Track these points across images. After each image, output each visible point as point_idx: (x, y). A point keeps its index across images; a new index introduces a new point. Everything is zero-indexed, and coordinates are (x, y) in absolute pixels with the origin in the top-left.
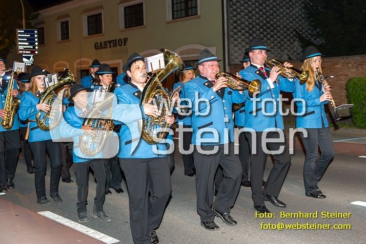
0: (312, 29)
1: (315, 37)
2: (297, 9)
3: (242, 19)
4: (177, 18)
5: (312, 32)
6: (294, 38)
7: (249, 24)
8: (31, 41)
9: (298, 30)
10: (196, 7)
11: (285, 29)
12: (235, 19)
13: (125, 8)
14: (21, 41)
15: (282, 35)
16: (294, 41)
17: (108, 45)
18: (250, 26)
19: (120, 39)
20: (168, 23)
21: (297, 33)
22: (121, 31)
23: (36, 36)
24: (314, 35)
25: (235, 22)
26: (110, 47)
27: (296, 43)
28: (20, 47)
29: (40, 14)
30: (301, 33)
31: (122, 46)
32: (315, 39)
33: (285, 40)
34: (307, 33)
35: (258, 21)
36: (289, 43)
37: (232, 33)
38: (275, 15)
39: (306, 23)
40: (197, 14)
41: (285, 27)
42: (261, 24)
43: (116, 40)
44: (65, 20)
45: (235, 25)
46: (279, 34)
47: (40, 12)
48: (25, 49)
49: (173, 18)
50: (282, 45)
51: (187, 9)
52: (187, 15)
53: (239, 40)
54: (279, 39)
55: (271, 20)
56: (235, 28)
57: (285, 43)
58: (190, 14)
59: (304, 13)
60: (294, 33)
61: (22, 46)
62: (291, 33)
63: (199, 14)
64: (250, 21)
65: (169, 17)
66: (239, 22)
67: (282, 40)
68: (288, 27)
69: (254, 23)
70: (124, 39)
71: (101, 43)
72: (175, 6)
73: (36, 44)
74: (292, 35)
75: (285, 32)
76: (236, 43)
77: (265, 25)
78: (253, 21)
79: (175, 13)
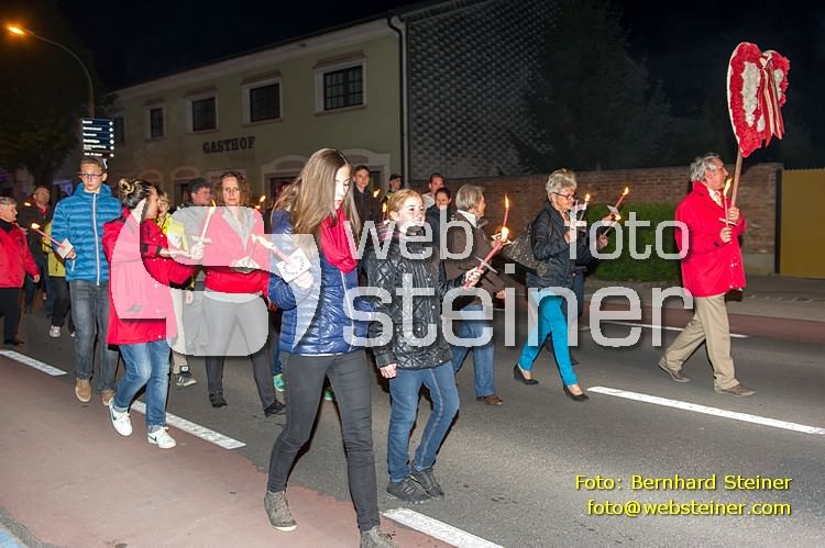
0: (534, 129)
1: (539, 142)
2: (512, 100)
3: (431, 113)
4: (332, 108)
5: (535, 134)
6: (508, 142)
7: (441, 120)
8: (102, 137)
9: (513, 131)
10: (361, 92)
11: (494, 129)
12: (419, 111)
13: (251, 91)
14: (87, 138)
15: (489, 137)
16: (508, 146)
17: (225, 147)
18: (443, 123)
19: (243, 139)
20: (318, 115)
21: (512, 135)
22: (245, 126)
23: (111, 130)
24: (538, 139)
25: (420, 116)
26: (228, 149)
27: (511, 151)
28: (86, 147)
29: (116, 96)
30: (518, 135)
31: (247, 149)
32: (539, 145)
33: (494, 145)
34: (527, 136)
35: (453, 116)
36: (499, 150)
37: (415, 133)
38: (479, 107)
39: (526, 121)
40: (362, 103)
41: (494, 126)
42: (459, 121)
43: (236, 140)
44: (157, 106)
45: (420, 120)
46: (485, 136)
47: (118, 92)
48: (94, 150)
49: (326, 109)
50: (489, 153)
51: (347, 94)
52: (347, 104)
53: (426, 144)
54: (485, 145)
55: (474, 115)
56: (420, 125)
57: (494, 150)
58: (351, 102)
59: (522, 106)
60: (508, 134)
61: (90, 144)
62: (504, 135)
63: (365, 102)
64: (443, 115)
65: (320, 106)
66: (426, 117)
67: (490, 146)
68: (499, 126)
69: (448, 120)
70: (250, 138)
71: (213, 143)
72: (329, 89)
73: (112, 142)
74: (504, 138)
75: (495, 134)
76: (420, 148)
77: (464, 122)
78: (447, 116)
79: (329, 101)
